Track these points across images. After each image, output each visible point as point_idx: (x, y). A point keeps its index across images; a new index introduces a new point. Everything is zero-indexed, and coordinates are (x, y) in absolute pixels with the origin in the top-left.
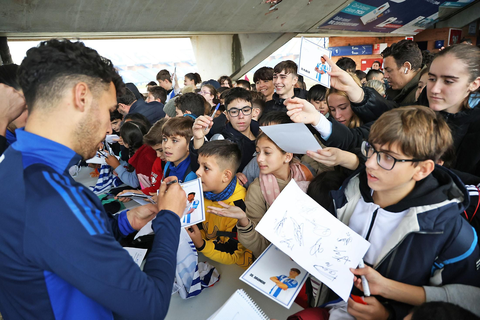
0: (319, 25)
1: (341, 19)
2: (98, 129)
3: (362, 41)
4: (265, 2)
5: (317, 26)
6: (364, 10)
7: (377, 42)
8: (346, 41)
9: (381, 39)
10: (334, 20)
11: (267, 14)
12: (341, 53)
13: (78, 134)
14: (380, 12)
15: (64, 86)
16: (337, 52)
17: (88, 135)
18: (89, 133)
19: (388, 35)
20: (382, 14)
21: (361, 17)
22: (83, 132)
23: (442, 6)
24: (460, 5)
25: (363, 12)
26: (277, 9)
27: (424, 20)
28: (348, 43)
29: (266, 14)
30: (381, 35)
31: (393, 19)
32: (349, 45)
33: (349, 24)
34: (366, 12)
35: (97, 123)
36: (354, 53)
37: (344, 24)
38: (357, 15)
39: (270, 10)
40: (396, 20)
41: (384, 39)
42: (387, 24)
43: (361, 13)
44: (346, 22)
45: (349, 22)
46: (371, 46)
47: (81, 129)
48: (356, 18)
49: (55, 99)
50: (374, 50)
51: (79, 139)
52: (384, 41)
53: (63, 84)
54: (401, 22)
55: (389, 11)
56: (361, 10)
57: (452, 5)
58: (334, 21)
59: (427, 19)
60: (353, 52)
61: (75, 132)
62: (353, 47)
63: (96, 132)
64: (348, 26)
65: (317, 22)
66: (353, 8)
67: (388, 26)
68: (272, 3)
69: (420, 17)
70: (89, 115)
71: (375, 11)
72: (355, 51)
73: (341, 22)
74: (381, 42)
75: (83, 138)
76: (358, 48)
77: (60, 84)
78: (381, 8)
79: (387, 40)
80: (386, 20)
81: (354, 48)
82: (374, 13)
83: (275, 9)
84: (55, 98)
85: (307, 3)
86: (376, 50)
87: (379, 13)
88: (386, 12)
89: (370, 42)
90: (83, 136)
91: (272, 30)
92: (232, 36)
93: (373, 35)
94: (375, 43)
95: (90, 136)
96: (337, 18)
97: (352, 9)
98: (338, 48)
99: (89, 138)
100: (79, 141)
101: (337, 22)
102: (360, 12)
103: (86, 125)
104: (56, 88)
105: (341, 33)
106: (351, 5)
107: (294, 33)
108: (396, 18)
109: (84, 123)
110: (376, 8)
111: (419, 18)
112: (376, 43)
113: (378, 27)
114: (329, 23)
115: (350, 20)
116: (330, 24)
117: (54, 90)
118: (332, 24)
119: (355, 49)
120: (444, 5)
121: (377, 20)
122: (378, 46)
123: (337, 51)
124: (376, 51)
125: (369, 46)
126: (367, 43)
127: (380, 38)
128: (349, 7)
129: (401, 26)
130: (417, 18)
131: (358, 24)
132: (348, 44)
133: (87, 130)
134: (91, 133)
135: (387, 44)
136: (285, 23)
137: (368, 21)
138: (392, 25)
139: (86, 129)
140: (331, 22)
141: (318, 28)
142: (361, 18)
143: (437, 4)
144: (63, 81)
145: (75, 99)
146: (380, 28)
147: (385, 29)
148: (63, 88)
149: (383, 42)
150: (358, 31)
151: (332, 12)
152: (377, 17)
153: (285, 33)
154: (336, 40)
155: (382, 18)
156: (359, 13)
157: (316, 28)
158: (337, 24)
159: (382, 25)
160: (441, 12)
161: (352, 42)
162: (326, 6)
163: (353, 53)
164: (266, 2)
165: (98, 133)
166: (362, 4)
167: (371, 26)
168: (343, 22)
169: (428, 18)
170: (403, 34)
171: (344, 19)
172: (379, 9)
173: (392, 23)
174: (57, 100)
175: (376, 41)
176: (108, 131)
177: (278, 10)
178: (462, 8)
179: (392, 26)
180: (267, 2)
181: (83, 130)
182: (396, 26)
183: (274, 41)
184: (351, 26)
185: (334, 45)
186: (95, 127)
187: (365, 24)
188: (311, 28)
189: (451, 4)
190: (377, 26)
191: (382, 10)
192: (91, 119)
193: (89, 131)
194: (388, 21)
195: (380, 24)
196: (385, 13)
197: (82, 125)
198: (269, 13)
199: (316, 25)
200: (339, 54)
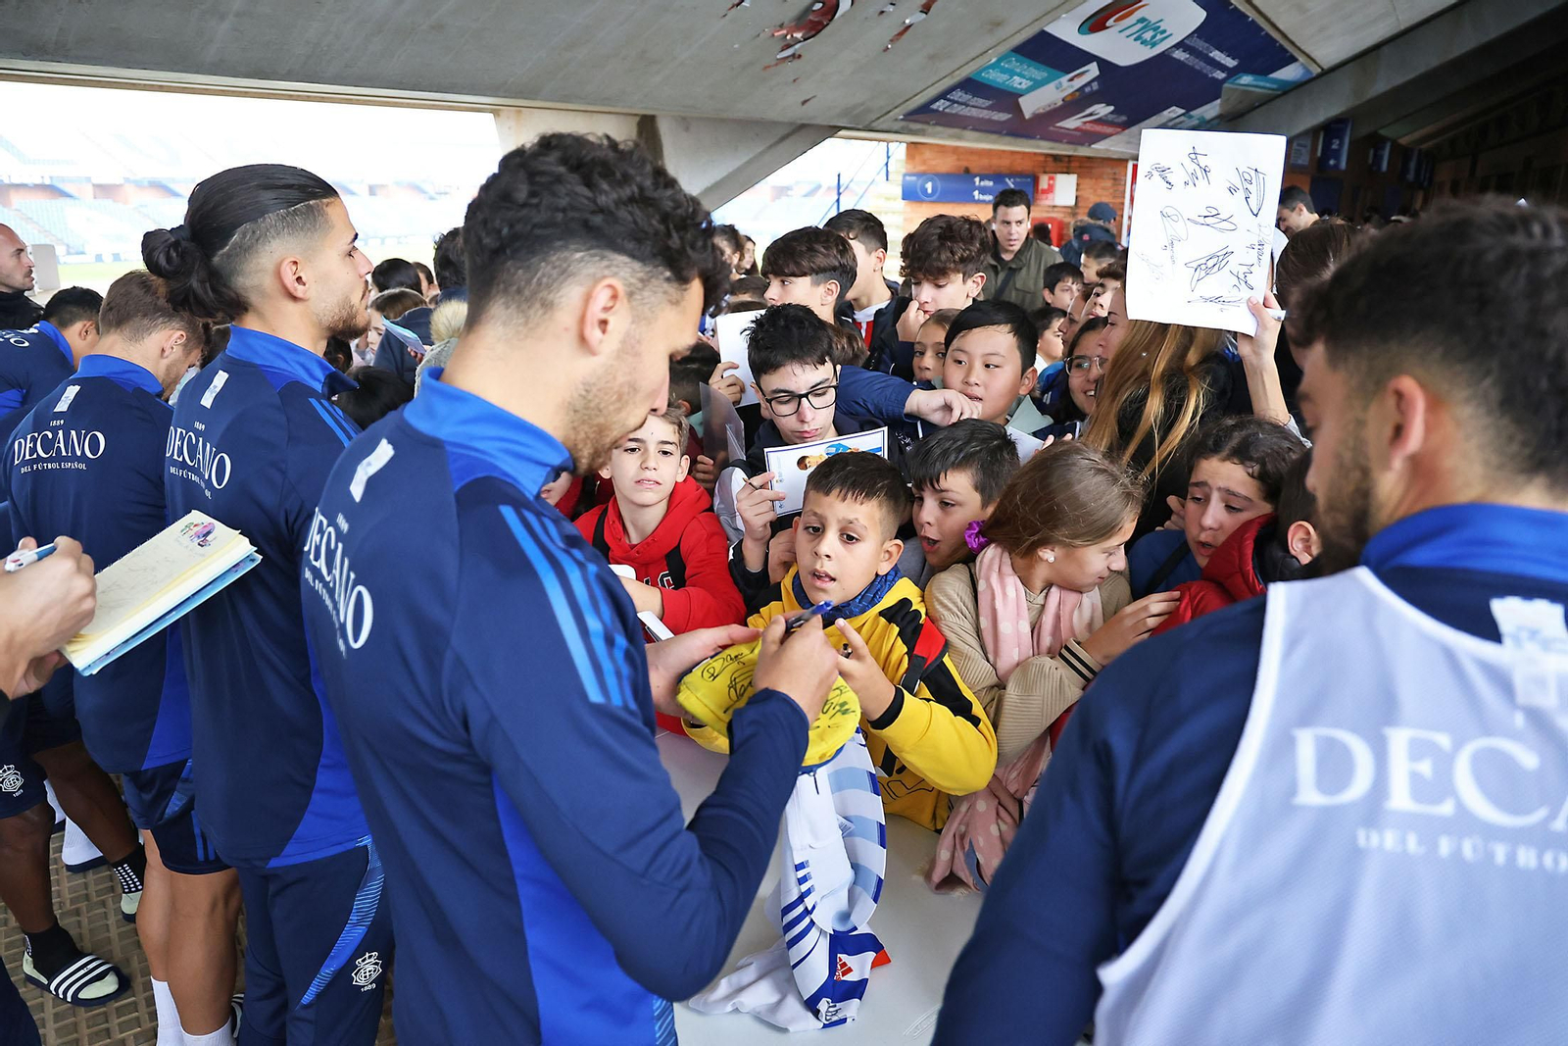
0: (904, 112)
1: (966, 97)
2: (627, 402)
3: (1004, 163)
4: (770, 34)
5: (899, 113)
6: (1030, 79)
7: (1047, 170)
8: (958, 160)
9: (1061, 161)
10: (949, 100)
11: (769, 67)
12: (941, 193)
13: (575, 411)
14: (1072, 86)
15: (565, 280)
16: (930, 191)
17: (597, 416)
18: (600, 411)
19: (1083, 151)
20: (1077, 93)
21: (1021, 96)
22: (587, 408)
23: (1232, 83)
24: (1275, 86)
25: (1030, 83)
26: (800, 56)
27: (1182, 118)
28: (965, 164)
29: (766, 68)
30: (1065, 150)
31: (1102, 110)
32: (967, 171)
33: (985, 114)
34: (1037, 85)
35: (626, 390)
36: (982, 197)
37: (974, 112)
38: (1010, 90)
39: (778, 57)
40: (1112, 113)
41: (1069, 162)
42: (1085, 123)
43: (1024, 86)
44: (978, 109)
45: (987, 108)
46: (1029, 180)
47: (584, 397)
48: (1007, 99)
49: (536, 311)
50: (1040, 191)
51: (576, 424)
52: (1068, 168)
53: (564, 272)
54: (1124, 118)
55: (1095, 86)
56: (1023, 77)
57: (1255, 83)
58: (948, 103)
59: (1191, 117)
60: (976, 193)
61: (569, 403)
62: (977, 179)
63: (619, 410)
64: (982, 118)
65: (901, 101)
66: (1003, 71)
67: (1088, 127)
68: (789, 37)
69: (1174, 108)
70: (612, 366)
71: (1060, 83)
72: (983, 191)
73: (967, 105)
74: (1060, 170)
75: (584, 422)
76: (991, 183)
77: (557, 270)
78: (1076, 76)
79: (1077, 164)
80: (1083, 111)
81: (980, 180)
82: (1057, 88)
83: (793, 55)
84: (538, 305)
85: (883, 48)
86: (1044, 192)
87: (1071, 90)
88: (1087, 90)
89: (1025, 166)
90: (586, 418)
91: (773, 114)
92: (637, 119)
93: (1045, 147)
94: (1042, 170)
95: (601, 420)
96: (957, 95)
97: (1001, 72)
98: (936, 178)
99: (598, 425)
100: (574, 428)
101: (956, 105)
102: (1020, 84)
103: (599, 390)
104: (545, 280)
105: (959, 138)
106: (999, 60)
107: (830, 126)
108: (1112, 108)
109: (594, 384)
110: (1063, 74)
111: (1169, 110)
112: (1045, 172)
113: (1061, 128)
114: (934, 106)
115: (991, 102)
116: (937, 111)
117: (539, 284)
118: (941, 109)
119: (982, 183)
120: (1238, 81)
121: (1061, 107)
122: (1051, 182)
123: (929, 186)
124: (1044, 196)
125: (1024, 180)
126: (1020, 169)
127: (1056, 158)
128: (992, 67)
129: (1120, 130)
130: (1165, 113)
131: (1010, 116)
132: (963, 169)
133: (599, 403)
134: (605, 412)
135: (1075, 176)
136: (814, 97)
137: (1038, 109)
138: (1099, 124)
139: (597, 401)
140: (940, 105)
141: (902, 120)
142: (1021, 100)
143: (1220, 78)
144: (565, 265)
145: (582, 320)
146: (1067, 131)
147: (1078, 133)
148: (561, 283)
149: (1065, 170)
150: (1008, 134)
151: (944, 77)
152: (1063, 100)
153: (803, 126)
154: (928, 154)
155: (1077, 103)
156: (1019, 87)
157: (896, 120)
158: (954, 112)
159: (1072, 123)
160: (1228, 99)
161: (975, 165)
162: (932, 57)
163: (976, 198)
164: (773, 35)
165: (623, 414)
166: (1028, 60)
167: (1042, 125)
168: (973, 106)
169: (1192, 113)
170: (1122, 152)
171: (975, 98)
172: (1071, 80)
173: (1100, 121)
174: (540, 312)
175: (1044, 167)
176: (654, 407)
177: (802, 58)
178: (1279, 93)
179: (1098, 128)
180: (776, 34)
181: (590, 401)
182: (1109, 130)
183: (771, 147)
184: (990, 121)
185: (922, 168)
186: (620, 398)
187: (1027, 116)
188: (881, 116)
189: (1255, 80)
190: (1058, 125)
191: (1079, 83)
192: (615, 378)
193: (602, 406)
194: (1091, 115)
195: (1067, 120)
196: (1084, 92)
197: (588, 388)
198: (776, 65)
199: (896, 110)
200: (937, 194)
